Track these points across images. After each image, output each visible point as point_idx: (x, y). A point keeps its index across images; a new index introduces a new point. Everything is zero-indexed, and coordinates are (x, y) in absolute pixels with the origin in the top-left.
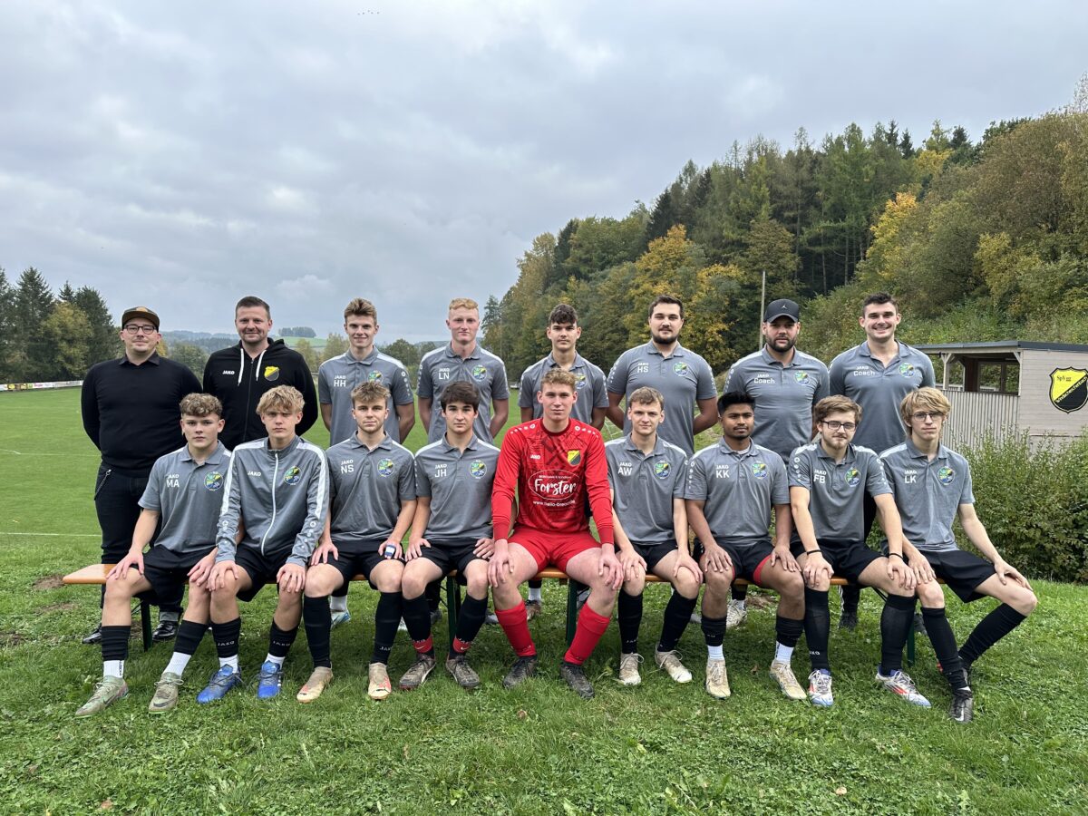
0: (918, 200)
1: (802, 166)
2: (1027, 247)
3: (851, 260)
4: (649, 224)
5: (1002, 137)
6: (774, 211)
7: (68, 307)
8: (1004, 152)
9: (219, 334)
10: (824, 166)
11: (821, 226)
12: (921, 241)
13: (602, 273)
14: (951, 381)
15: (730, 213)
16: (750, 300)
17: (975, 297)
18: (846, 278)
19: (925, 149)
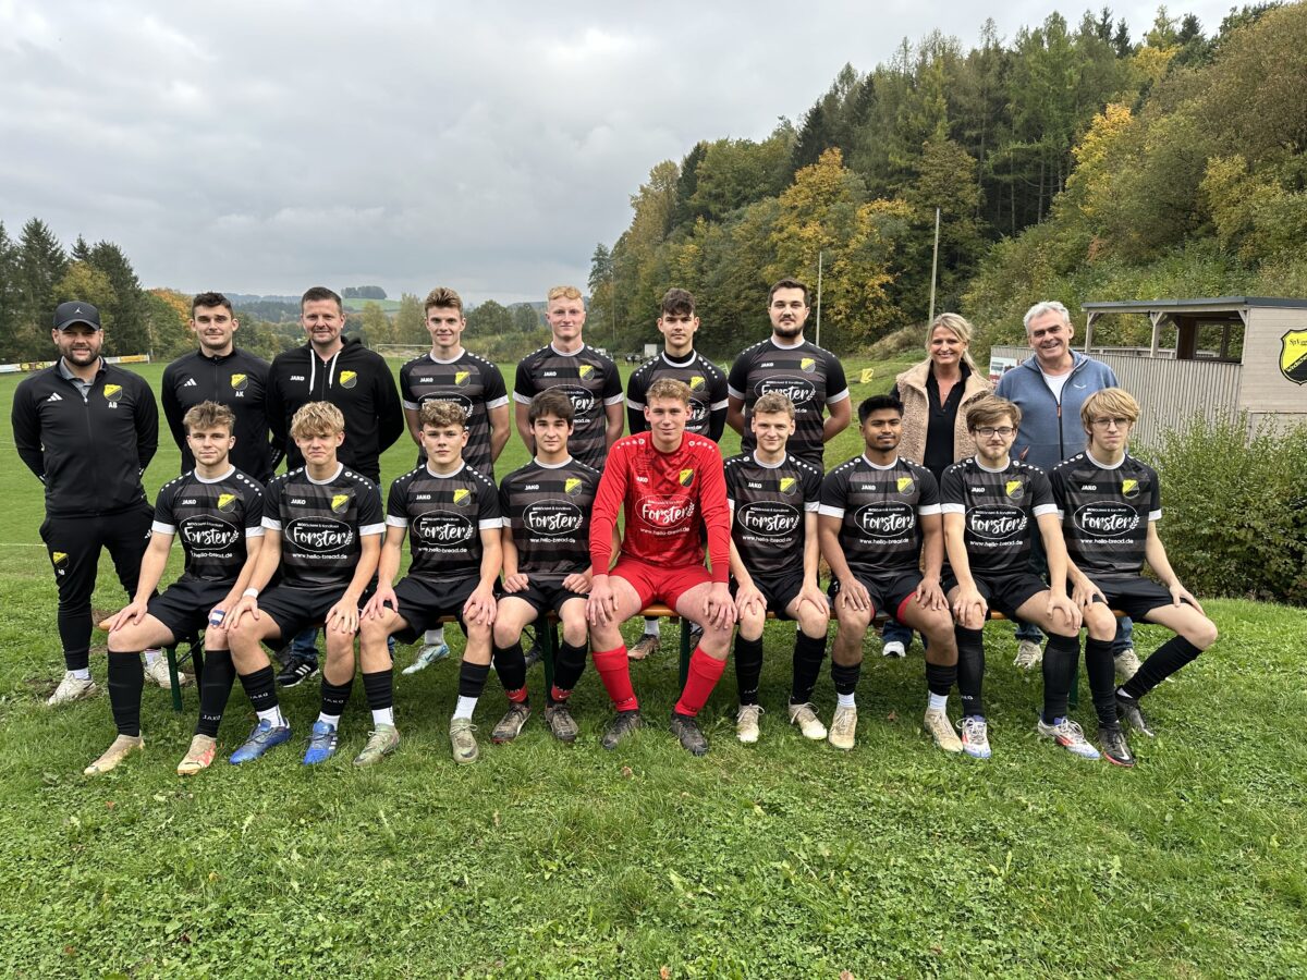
0: (1134, 112)
1: (989, 70)
2: (1266, 173)
3: (1046, 191)
4: (797, 148)
5: (1243, 30)
6: (953, 130)
7: (84, 267)
8: (1245, 48)
9: (271, 297)
10: (1017, 69)
11: (1011, 148)
12: (1135, 167)
13: (737, 212)
14: (1161, 344)
15: (897, 133)
16: (921, 245)
17: (1198, 238)
18: (1040, 214)
19: (1145, 45)
